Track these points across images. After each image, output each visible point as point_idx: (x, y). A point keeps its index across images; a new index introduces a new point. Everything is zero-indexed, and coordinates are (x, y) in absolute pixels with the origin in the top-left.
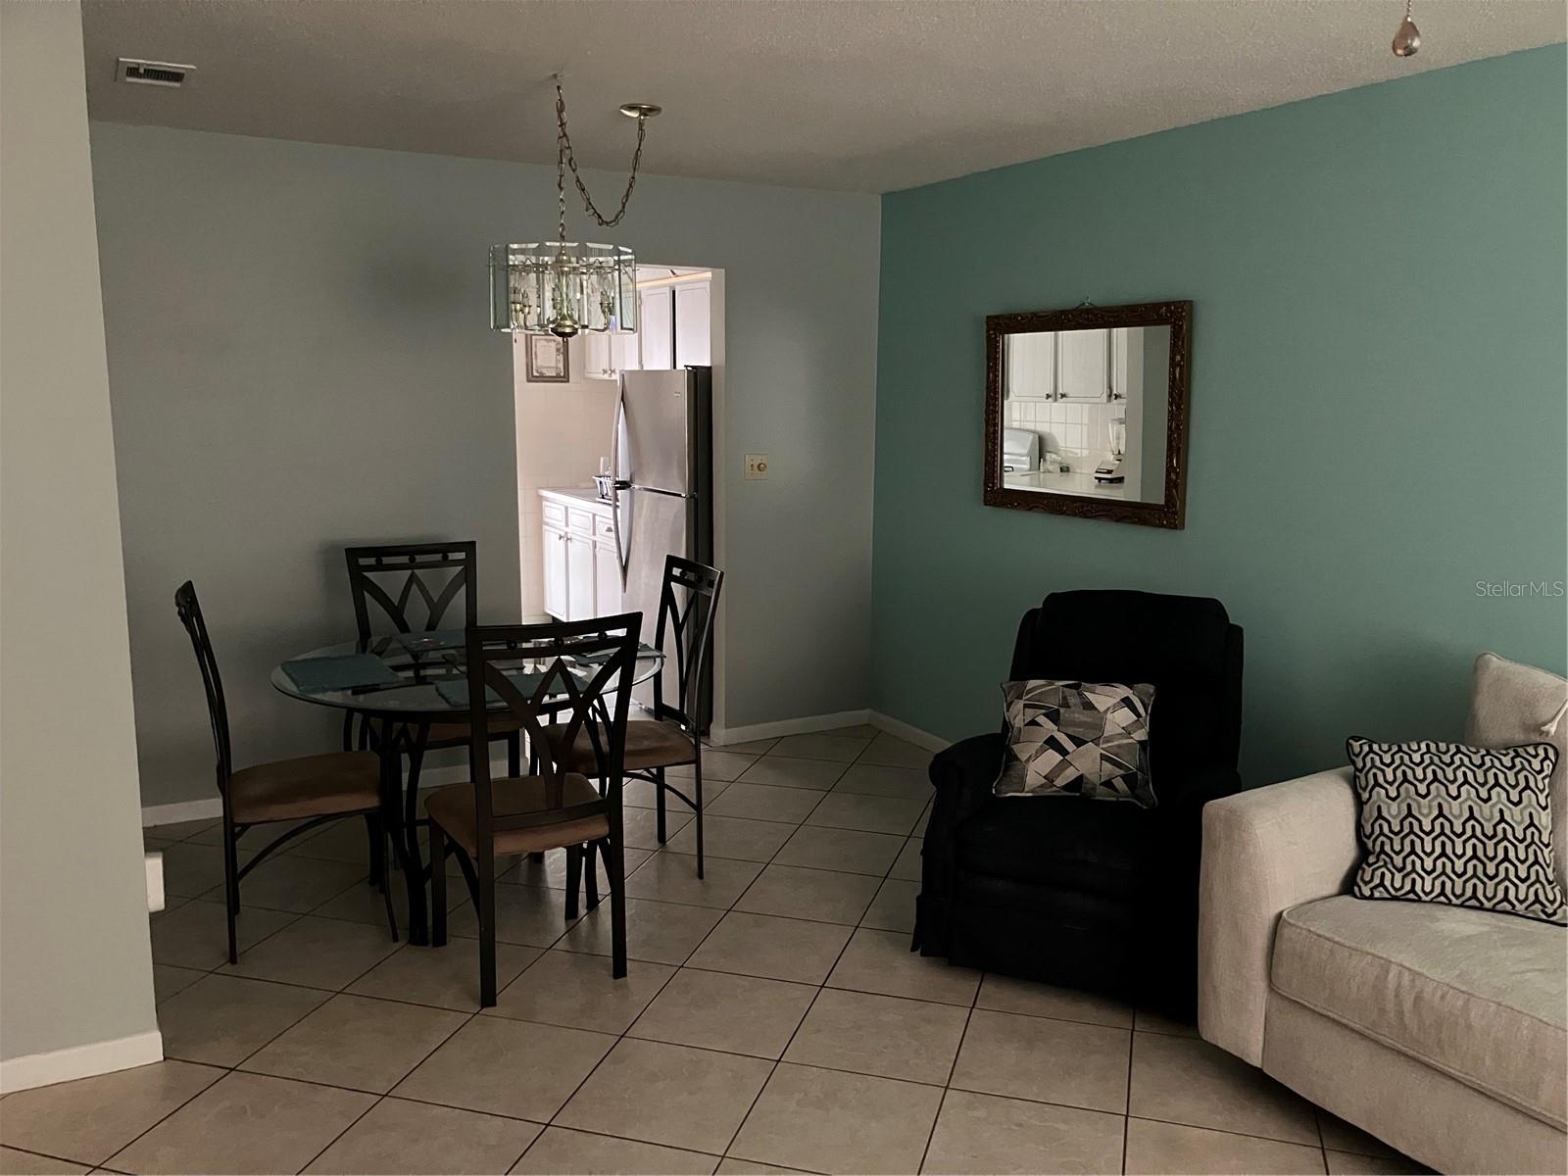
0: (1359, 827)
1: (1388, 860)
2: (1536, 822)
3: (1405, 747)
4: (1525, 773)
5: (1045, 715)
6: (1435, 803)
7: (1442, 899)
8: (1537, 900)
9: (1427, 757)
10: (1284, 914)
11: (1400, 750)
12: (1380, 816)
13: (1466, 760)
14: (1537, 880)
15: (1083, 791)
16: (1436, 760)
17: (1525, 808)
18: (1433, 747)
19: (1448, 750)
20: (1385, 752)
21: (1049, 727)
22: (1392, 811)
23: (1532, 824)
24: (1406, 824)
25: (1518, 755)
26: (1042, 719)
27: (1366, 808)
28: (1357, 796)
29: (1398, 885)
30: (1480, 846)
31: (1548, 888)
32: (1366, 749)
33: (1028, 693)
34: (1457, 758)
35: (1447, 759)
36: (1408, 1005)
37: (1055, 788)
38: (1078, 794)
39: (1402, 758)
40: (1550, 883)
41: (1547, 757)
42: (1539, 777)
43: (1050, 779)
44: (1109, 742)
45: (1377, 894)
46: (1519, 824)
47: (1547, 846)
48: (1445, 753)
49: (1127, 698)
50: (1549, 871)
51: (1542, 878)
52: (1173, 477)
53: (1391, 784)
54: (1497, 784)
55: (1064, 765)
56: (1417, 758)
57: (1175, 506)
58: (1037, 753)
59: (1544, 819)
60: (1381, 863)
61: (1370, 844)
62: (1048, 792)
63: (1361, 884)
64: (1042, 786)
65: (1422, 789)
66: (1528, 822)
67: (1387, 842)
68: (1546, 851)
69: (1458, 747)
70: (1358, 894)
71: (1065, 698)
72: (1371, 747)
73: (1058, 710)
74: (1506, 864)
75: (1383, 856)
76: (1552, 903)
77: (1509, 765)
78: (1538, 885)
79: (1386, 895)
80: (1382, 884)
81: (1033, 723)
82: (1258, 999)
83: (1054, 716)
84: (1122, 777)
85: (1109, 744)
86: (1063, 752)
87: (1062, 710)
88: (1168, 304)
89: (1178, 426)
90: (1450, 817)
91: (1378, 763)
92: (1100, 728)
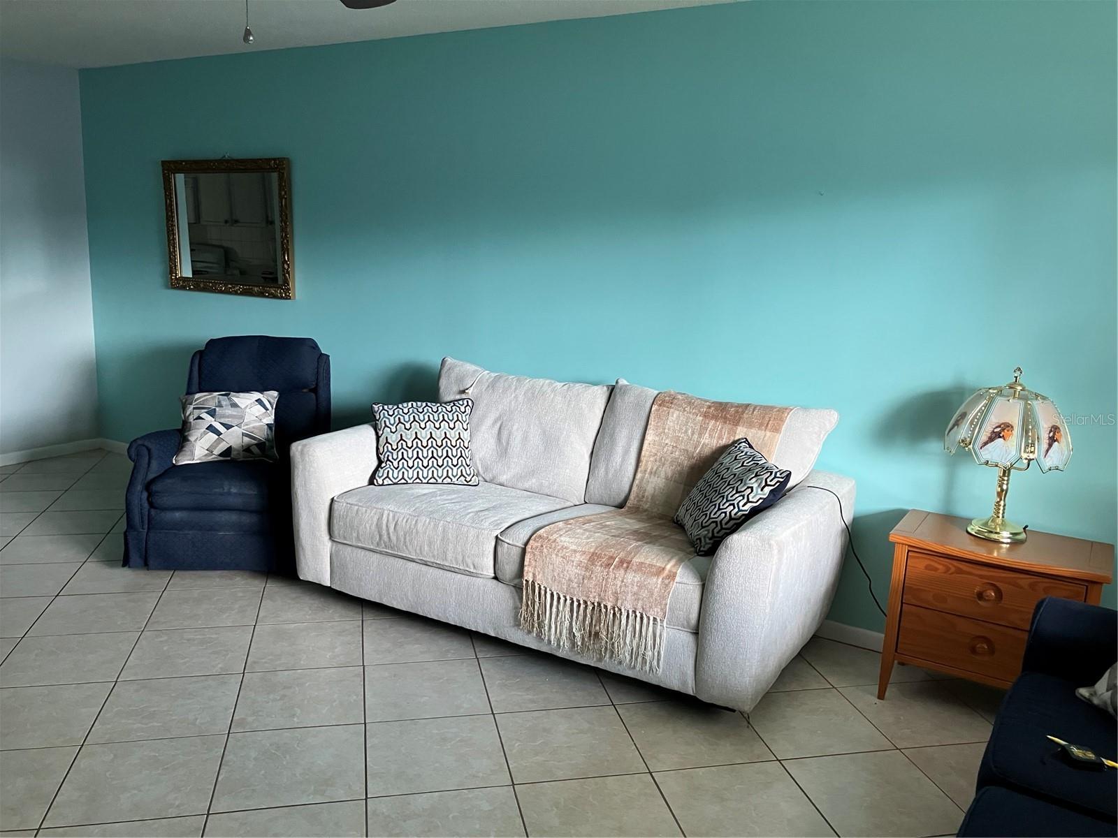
0: (378, 449)
1: (391, 464)
2: (462, 437)
3: (400, 406)
4: (457, 413)
5: (206, 412)
6: (414, 433)
7: (418, 481)
8: (462, 475)
9: (411, 410)
10: (335, 498)
11: (398, 407)
12: (387, 442)
13: (430, 409)
14: (462, 465)
15: (232, 456)
16: (415, 411)
17: (456, 431)
18: (414, 404)
19: (422, 405)
20: (390, 409)
21: (209, 419)
22: (393, 439)
23: (460, 438)
24: (400, 444)
25: (455, 405)
26: (204, 415)
27: (381, 439)
28: (377, 434)
29: (395, 476)
30: (435, 451)
31: (467, 468)
32: (381, 408)
33: (195, 401)
34: (425, 409)
35: (420, 410)
36: (392, 529)
37: (214, 456)
38: (229, 458)
39: (398, 411)
40: (468, 466)
41: (468, 405)
42: (464, 415)
43: (210, 450)
44: (247, 425)
45: (386, 483)
46: (453, 438)
47: (467, 448)
48: (420, 407)
49: (259, 399)
50: (468, 460)
51: (464, 464)
52: (286, 266)
53: (393, 425)
54: (444, 420)
55: (220, 440)
56: (406, 411)
57: (288, 285)
58: (201, 435)
59: (465, 435)
60: (388, 466)
61: (382, 457)
62: (210, 459)
63: (377, 478)
64: (206, 455)
65: (408, 426)
66: (458, 437)
67: (390, 454)
68: (467, 451)
69: (427, 404)
70: (376, 484)
71: (219, 402)
72: (383, 407)
73: (215, 409)
74: (447, 459)
75: (388, 462)
76: (469, 475)
77: (450, 410)
78: (462, 467)
79: (391, 482)
80: (388, 477)
81: (199, 418)
82: (326, 546)
83: (212, 413)
84: (256, 444)
85: (248, 427)
86: (218, 433)
87: (217, 409)
88: (275, 160)
89: (286, 235)
90: (421, 439)
91: (386, 415)
92: (242, 417)
